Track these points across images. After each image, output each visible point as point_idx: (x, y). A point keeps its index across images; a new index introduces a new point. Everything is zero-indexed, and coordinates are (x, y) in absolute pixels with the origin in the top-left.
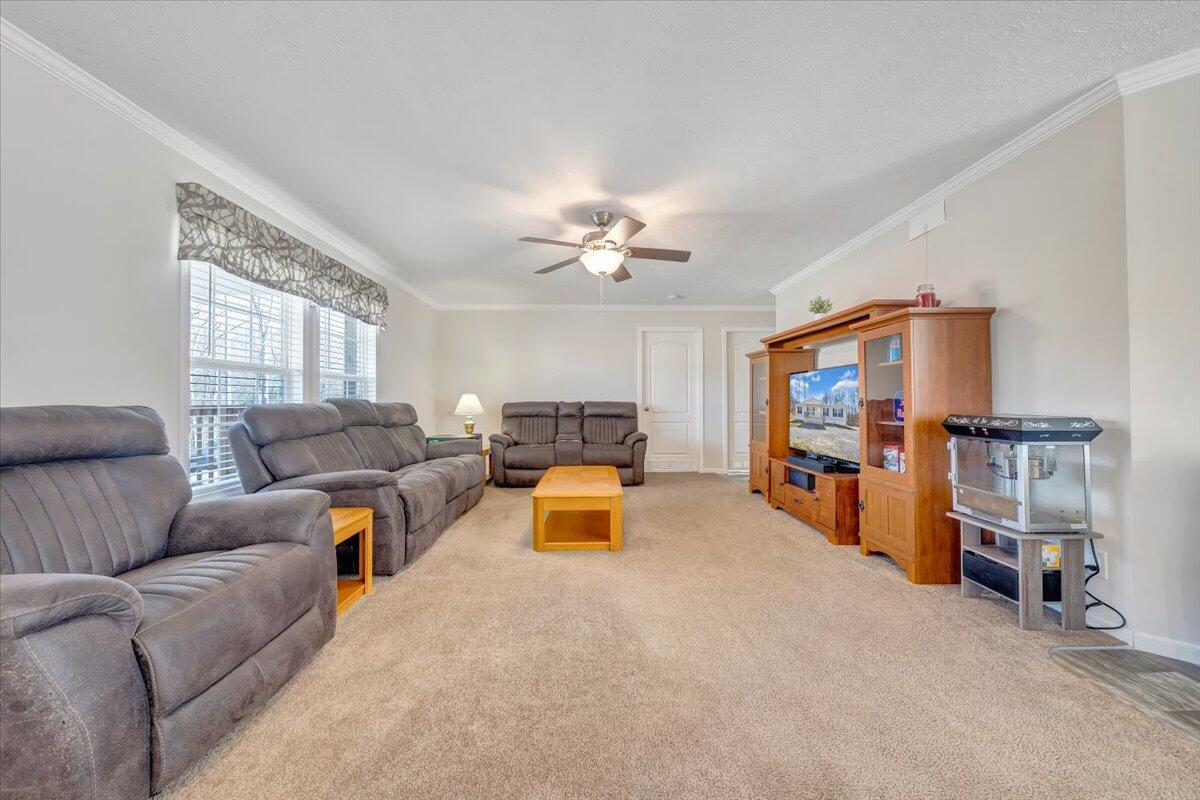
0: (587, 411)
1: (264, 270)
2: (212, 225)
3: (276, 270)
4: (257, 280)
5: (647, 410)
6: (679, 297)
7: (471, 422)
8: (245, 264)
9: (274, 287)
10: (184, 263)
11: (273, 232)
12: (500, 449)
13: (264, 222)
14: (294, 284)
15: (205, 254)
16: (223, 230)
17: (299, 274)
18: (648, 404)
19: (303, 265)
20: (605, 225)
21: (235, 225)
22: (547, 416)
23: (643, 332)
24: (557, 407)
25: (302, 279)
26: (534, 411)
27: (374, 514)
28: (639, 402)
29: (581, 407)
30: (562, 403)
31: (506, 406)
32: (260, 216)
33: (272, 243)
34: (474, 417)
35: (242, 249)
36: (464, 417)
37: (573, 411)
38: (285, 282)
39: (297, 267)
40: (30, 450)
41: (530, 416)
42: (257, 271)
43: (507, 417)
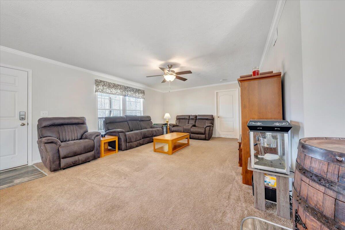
0: (198, 118)
1: (111, 91)
2: (100, 86)
3: (114, 91)
4: (110, 94)
5: (219, 117)
6: (224, 80)
7: (168, 120)
8: (107, 91)
9: (114, 94)
10: (97, 93)
11: (113, 84)
12: (171, 127)
13: (111, 83)
14: (118, 93)
15: (98, 91)
16: (102, 86)
17: (119, 91)
18: (219, 115)
19: (120, 89)
20: (170, 68)
21: (104, 85)
22: (187, 119)
23: (217, 93)
24: (189, 116)
25: (120, 92)
26: (183, 117)
27: (118, 137)
28: (215, 115)
29: (196, 116)
30: (191, 115)
31: (178, 116)
32: (109, 82)
33: (113, 86)
34: (169, 119)
35: (106, 88)
36: (165, 119)
37: (193, 117)
38: (116, 93)
39: (119, 90)
40: (65, 123)
41: (182, 119)
42: (110, 92)
43: (177, 119)
